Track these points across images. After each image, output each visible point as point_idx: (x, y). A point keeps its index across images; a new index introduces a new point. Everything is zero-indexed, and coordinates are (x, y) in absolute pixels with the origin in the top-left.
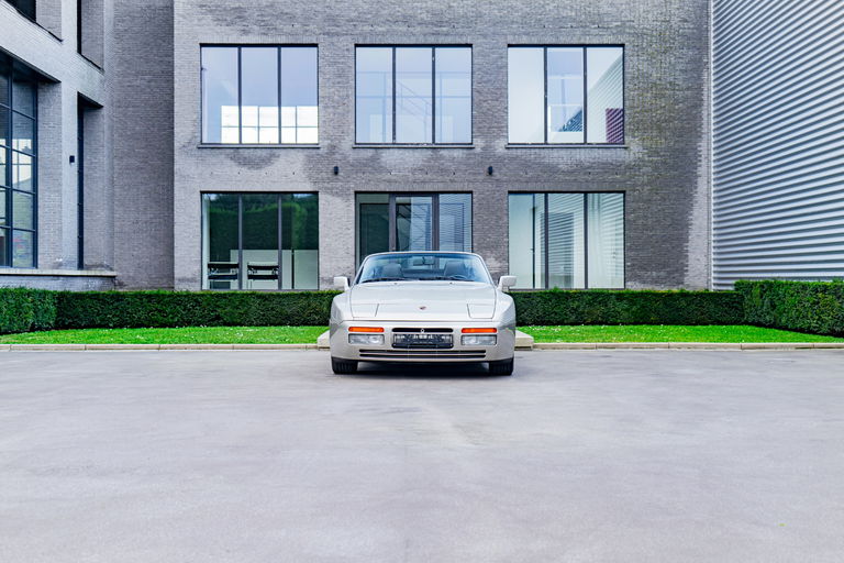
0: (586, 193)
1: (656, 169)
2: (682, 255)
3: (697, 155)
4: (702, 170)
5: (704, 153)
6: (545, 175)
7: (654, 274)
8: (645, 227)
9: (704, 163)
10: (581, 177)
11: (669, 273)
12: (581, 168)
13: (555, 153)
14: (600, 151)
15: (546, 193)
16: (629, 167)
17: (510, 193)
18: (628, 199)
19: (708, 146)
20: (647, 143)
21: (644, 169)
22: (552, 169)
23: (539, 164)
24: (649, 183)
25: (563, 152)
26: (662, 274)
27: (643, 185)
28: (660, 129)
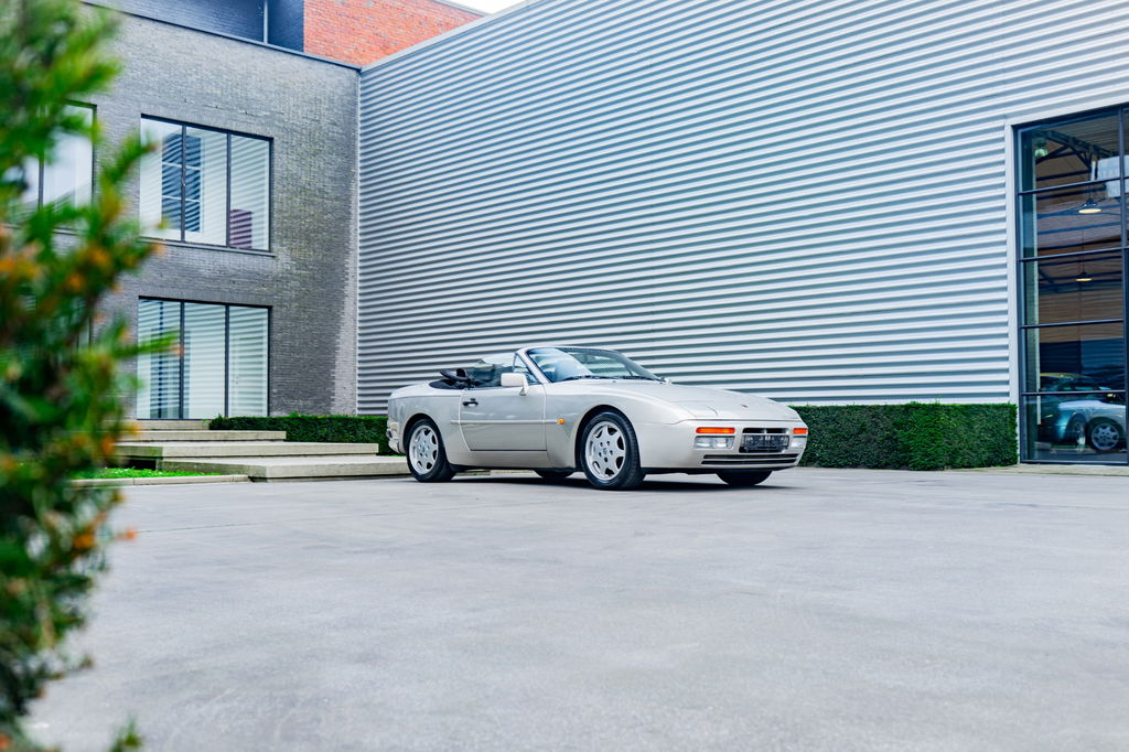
0: (227, 305)
1: (304, 283)
2: (328, 382)
3: (344, 272)
4: (348, 290)
5: (351, 271)
6: (184, 281)
7: (301, 402)
8: (293, 349)
9: (351, 281)
10: (225, 287)
11: (316, 402)
12: (224, 275)
13: (196, 254)
14: (246, 257)
15: (183, 301)
16: (276, 280)
17: (141, 297)
18: (275, 315)
19: (354, 264)
20: (296, 254)
21: (292, 283)
22: (191, 274)
23: (177, 265)
24: (297, 300)
25: (205, 254)
26: (309, 403)
27: (291, 301)
28: (308, 239)
